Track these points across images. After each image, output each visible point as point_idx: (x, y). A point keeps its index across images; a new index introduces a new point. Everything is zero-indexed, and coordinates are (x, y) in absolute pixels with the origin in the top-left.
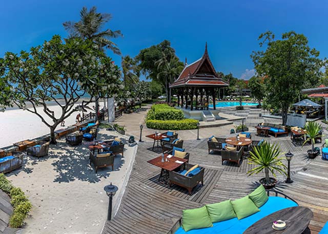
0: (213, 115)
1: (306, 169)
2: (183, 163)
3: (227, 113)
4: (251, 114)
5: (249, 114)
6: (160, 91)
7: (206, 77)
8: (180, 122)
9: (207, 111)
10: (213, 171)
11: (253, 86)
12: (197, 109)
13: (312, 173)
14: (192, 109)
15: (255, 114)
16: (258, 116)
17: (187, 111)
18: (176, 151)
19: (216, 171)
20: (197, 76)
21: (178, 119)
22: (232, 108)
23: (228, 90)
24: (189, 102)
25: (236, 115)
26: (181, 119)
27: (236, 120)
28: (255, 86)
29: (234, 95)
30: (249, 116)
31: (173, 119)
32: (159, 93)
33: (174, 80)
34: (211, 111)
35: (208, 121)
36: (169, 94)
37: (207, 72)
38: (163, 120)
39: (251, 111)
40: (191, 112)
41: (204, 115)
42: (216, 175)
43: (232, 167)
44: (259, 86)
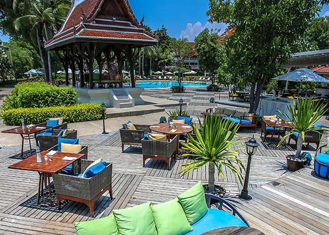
0: (129, 96)
1: (278, 184)
2: (76, 158)
3: (156, 97)
4: (197, 98)
5: (194, 98)
6: (27, 63)
7: (114, 23)
8: (72, 108)
9: (121, 89)
10: (128, 177)
11: (204, 49)
12: (101, 87)
13: (287, 192)
14: (92, 87)
15: (203, 99)
16: (208, 101)
17: (83, 90)
18: (62, 144)
19: (133, 177)
20: (97, 22)
21: (68, 103)
22: (164, 90)
23: (159, 59)
24: (87, 75)
25: (171, 99)
26: (72, 103)
27: (170, 105)
28: (207, 49)
29: (168, 70)
30: (192, 101)
31: (57, 104)
32: (27, 67)
33: (54, 34)
34: (127, 90)
35: (122, 106)
36: (47, 67)
37: (118, 16)
38: (39, 107)
39: (198, 94)
40: (90, 92)
41: (115, 97)
42: (134, 181)
43: (158, 170)
44: (214, 49)
